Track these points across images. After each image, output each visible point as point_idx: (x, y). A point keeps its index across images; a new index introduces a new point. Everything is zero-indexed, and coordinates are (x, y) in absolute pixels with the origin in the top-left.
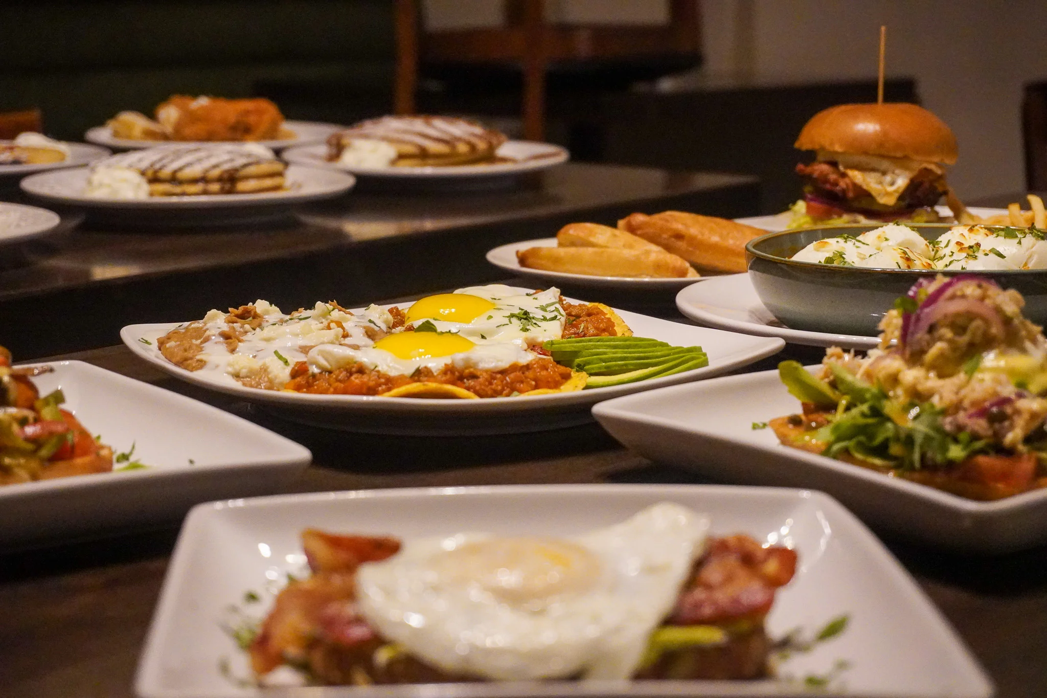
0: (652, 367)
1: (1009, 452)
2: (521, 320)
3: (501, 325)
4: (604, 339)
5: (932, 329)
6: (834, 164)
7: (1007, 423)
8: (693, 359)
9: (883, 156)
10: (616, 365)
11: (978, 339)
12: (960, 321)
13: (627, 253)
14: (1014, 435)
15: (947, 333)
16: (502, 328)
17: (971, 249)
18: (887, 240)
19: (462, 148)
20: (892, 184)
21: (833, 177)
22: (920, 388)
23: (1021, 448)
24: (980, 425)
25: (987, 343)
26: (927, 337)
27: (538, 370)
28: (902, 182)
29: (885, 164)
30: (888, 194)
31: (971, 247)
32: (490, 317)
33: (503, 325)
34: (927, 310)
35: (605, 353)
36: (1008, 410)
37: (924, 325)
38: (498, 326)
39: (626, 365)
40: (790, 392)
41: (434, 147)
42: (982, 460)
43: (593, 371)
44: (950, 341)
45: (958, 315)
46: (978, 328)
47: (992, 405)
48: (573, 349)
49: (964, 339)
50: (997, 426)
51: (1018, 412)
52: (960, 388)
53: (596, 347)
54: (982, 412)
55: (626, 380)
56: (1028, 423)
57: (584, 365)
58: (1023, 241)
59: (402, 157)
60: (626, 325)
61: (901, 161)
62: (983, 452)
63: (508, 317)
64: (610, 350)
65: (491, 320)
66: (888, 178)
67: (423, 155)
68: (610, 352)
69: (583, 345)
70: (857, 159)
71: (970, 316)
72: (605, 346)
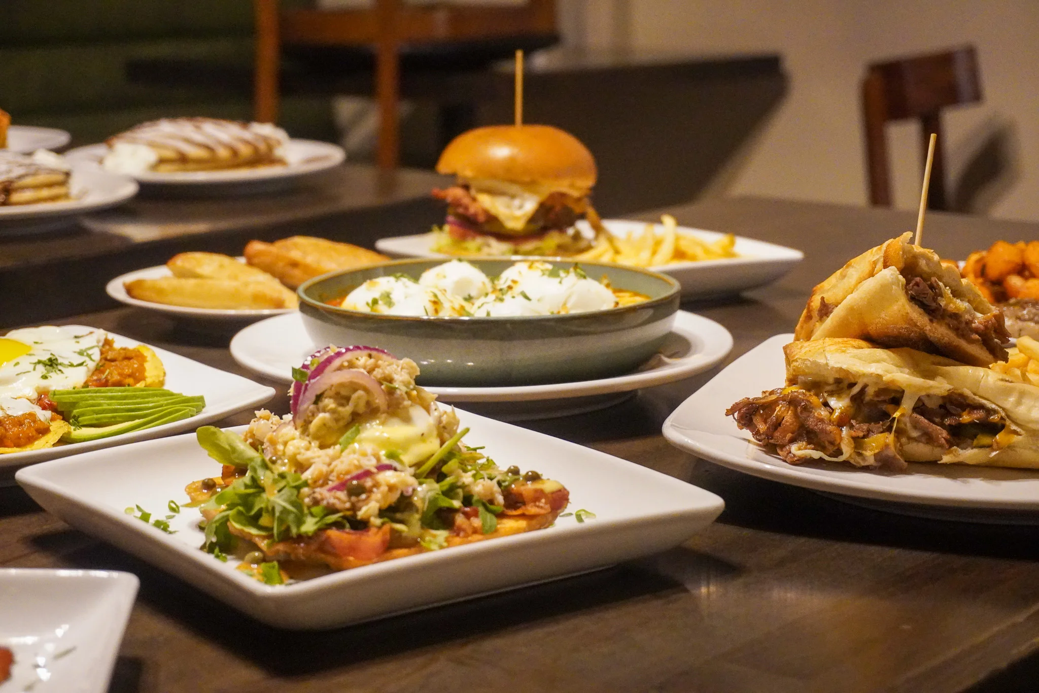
0: (139, 419)
1: (361, 526)
2: (45, 366)
3: (21, 373)
4: (102, 390)
5: (319, 398)
6: (466, 187)
7: (363, 496)
8: (177, 411)
9: (513, 181)
10: (105, 418)
11: (362, 409)
12: (344, 392)
13: (227, 284)
14: (369, 509)
15: (329, 403)
16: (20, 376)
17: (501, 292)
18: (445, 277)
19: (223, 153)
20: (521, 207)
21: (466, 201)
22: (299, 457)
23: (375, 521)
24: (340, 499)
25: (370, 413)
26: (312, 407)
27: (10, 426)
28: (530, 205)
29: (514, 189)
30: (516, 218)
31: (501, 290)
32: (17, 364)
33: (24, 373)
34: (312, 381)
35: (99, 405)
36: (368, 483)
37: (311, 395)
38: (17, 375)
39: (114, 417)
40: (209, 455)
41: (193, 152)
42: (333, 533)
43: (85, 423)
44: (333, 412)
45: (342, 385)
46: (359, 398)
47: (353, 478)
48: (72, 400)
49: (347, 410)
50: (354, 499)
51: (377, 485)
52: (333, 458)
53: (93, 398)
54: (342, 485)
55: (106, 434)
56: (385, 497)
57: (79, 417)
58: (564, 281)
59: (162, 161)
60: (164, 369)
61: (530, 185)
62: (338, 525)
63: (34, 364)
64: (105, 401)
65: (17, 367)
66: (517, 202)
67: (183, 160)
68: (105, 403)
69: (81, 396)
70: (489, 183)
71: (354, 387)
72: (102, 397)
